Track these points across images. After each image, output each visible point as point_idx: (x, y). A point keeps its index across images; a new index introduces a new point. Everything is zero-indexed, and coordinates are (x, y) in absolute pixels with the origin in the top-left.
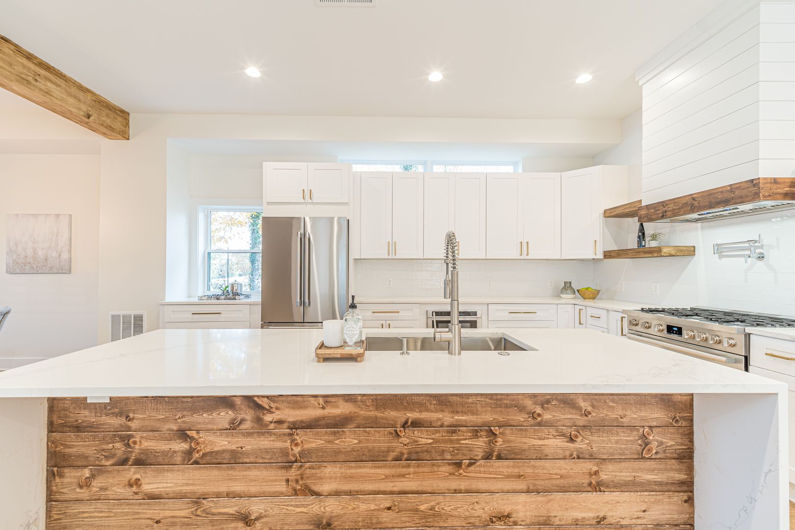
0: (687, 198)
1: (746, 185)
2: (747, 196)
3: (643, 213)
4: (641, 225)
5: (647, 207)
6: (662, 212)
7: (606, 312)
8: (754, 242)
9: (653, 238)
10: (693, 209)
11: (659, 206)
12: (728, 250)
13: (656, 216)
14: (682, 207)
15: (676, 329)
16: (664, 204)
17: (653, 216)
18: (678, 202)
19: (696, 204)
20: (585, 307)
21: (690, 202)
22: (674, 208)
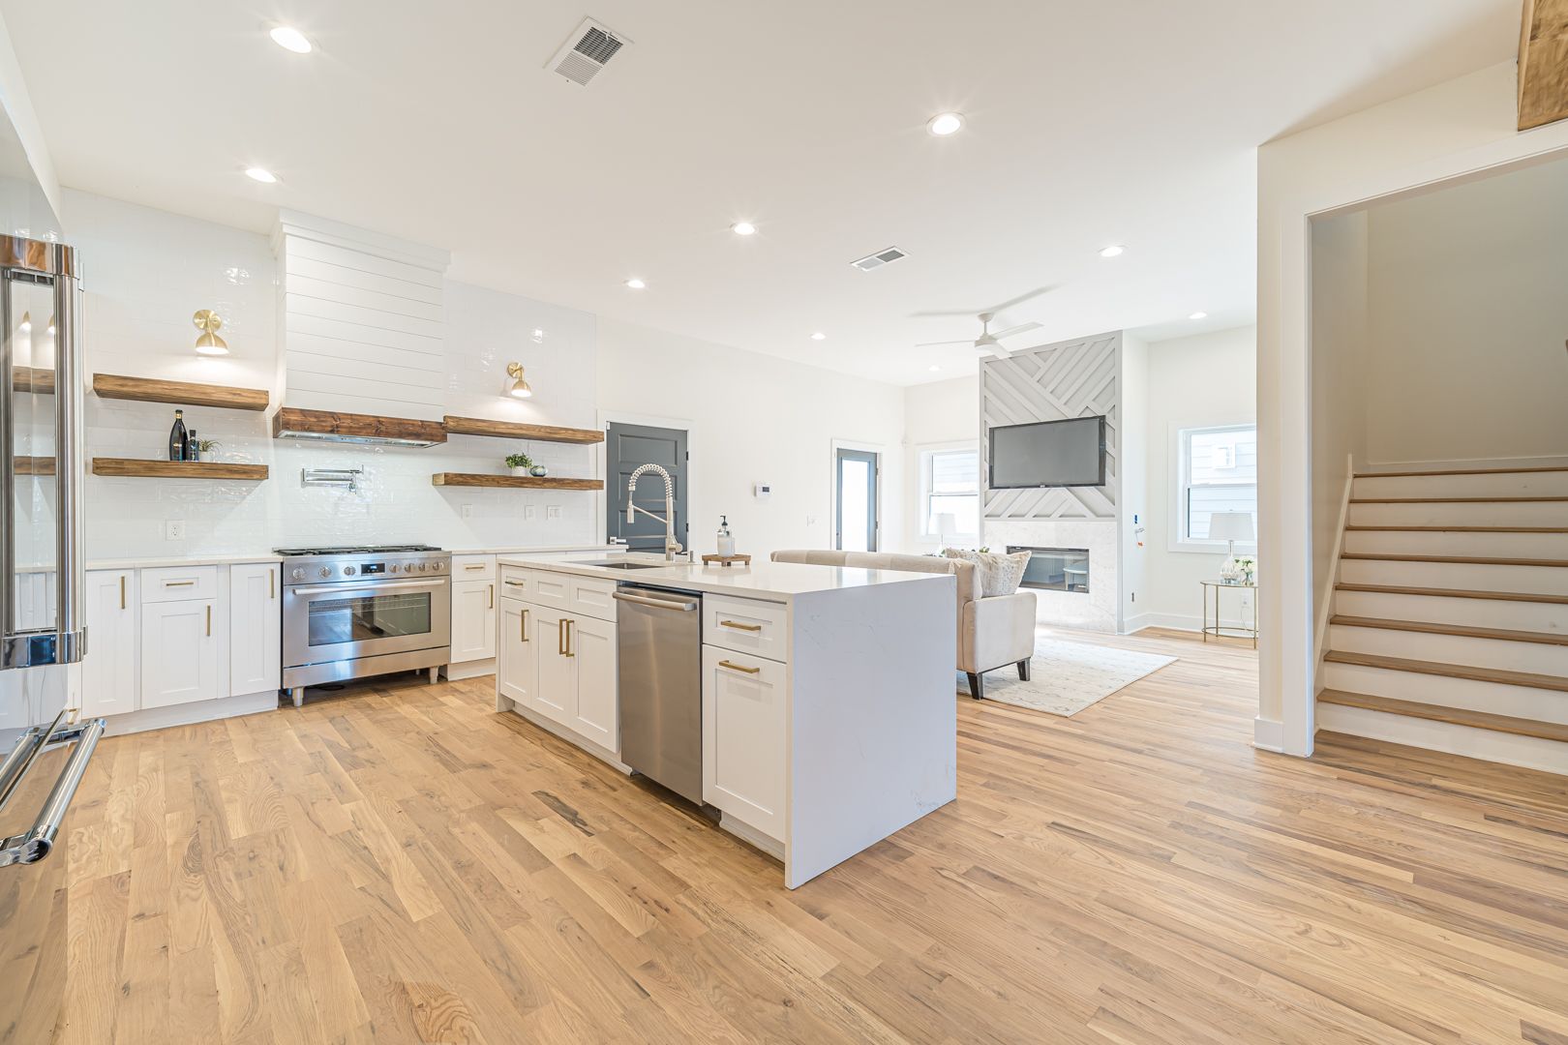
0: (372, 419)
1: (434, 426)
2: (437, 436)
3: (293, 418)
4: (179, 422)
5: (303, 412)
6: (332, 426)
7: (213, 570)
8: (357, 472)
9: (206, 447)
10: (378, 433)
11: (325, 417)
12: (324, 478)
13: (320, 428)
14: (364, 428)
15: (375, 567)
16: (335, 416)
17: (315, 428)
18: (358, 420)
19: (383, 428)
20: (132, 572)
21: (375, 423)
22: (351, 424)
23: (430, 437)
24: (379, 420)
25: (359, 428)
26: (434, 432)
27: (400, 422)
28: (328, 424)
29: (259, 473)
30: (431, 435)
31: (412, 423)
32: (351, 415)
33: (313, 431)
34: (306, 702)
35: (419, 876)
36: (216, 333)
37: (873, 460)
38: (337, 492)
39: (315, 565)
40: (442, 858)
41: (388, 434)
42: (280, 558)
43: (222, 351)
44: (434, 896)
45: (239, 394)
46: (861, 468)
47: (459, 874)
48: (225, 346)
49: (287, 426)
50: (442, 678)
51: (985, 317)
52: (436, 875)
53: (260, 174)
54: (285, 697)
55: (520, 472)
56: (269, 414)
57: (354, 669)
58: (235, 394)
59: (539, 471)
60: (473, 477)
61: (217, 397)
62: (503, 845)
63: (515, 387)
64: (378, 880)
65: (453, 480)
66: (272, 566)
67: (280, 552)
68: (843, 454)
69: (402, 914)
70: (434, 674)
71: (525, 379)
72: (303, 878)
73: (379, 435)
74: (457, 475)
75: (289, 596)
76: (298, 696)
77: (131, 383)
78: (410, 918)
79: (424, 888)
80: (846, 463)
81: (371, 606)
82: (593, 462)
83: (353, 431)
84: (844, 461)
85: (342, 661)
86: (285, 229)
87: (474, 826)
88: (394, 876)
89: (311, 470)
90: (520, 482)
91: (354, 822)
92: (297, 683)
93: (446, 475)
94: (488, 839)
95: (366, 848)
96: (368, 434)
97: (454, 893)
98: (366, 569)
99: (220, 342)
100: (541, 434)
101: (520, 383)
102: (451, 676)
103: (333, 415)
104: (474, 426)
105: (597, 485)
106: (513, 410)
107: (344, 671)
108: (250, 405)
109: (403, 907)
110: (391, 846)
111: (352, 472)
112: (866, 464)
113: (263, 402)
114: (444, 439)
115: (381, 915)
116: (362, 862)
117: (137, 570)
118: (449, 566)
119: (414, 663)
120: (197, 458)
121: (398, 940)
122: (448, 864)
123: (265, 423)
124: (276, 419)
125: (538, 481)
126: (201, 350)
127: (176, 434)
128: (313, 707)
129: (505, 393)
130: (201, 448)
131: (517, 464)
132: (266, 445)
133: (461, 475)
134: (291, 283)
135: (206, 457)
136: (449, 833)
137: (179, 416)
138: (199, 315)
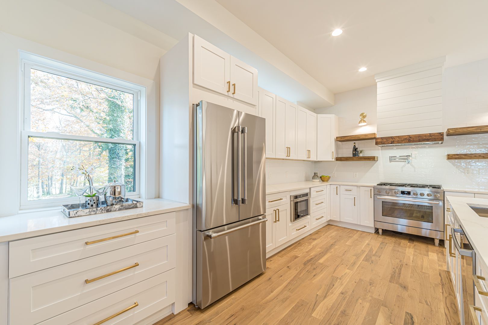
0: (407, 136)
3: (379, 141)
4: (355, 146)
5: (382, 138)
6: (392, 141)
7: (356, 187)
8: (409, 156)
9: (361, 152)
11: (389, 138)
13: (387, 143)
14: (403, 140)
15: (406, 192)
16: (393, 138)
17: (386, 143)
18: (401, 138)
19: (412, 139)
20: (339, 186)
21: (408, 138)
22: (399, 140)
23: (434, 140)
24: (410, 137)
25: (402, 141)
26: (436, 137)
27: (419, 136)
28: (390, 141)
29: (373, 159)
30: (435, 139)
31: (425, 135)
32: (399, 136)
33: (385, 144)
35: (331, 305)
36: (364, 119)
39: (384, 189)
40: (343, 305)
41: (413, 141)
43: (365, 124)
44: (325, 314)
45: (367, 136)
47: (340, 314)
48: (366, 122)
49: (377, 143)
52: (335, 308)
53: (363, 69)
54: (376, 231)
58: (366, 136)
61: (361, 137)
62: (365, 319)
64: (323, 296)
66: (371, 188)
69: (313, 310)
70: (436, 242)
72: (313, 282)
73: (410, 142)
74: (454, 155)
75: (376, 198)
76: (381, 231)
77: (343, 138)
78: (312, 314)
79: (327, 309)
86: (377, 81)
87: (367, 305)
88: (326, 299)
91: (342, 276)
92: (380, 227)
93: (448, 155)
94: (364, 313)
95: (334, 285)
96: (405, 143)
97: (330, 318)
98: (403, 193)
99: (364, 121)
103: (392, 137)
108: (371, 138)
109: (316, 309)
110: (338, 290)
111: (407, 156)
113: (374, 137)
114: (443, 140)
115: (310, 306)
116: (327, 289)
117: (340, 185)
120: (359, 155)
121: (303, 316)
122: (342, 309)
126: (360, 124)
127: (354, 149)
130: (359, 152)
132: (379, 150)
133: (457, 155)
135: (361, 155)
136: (357, 300)
137: (354, 144)
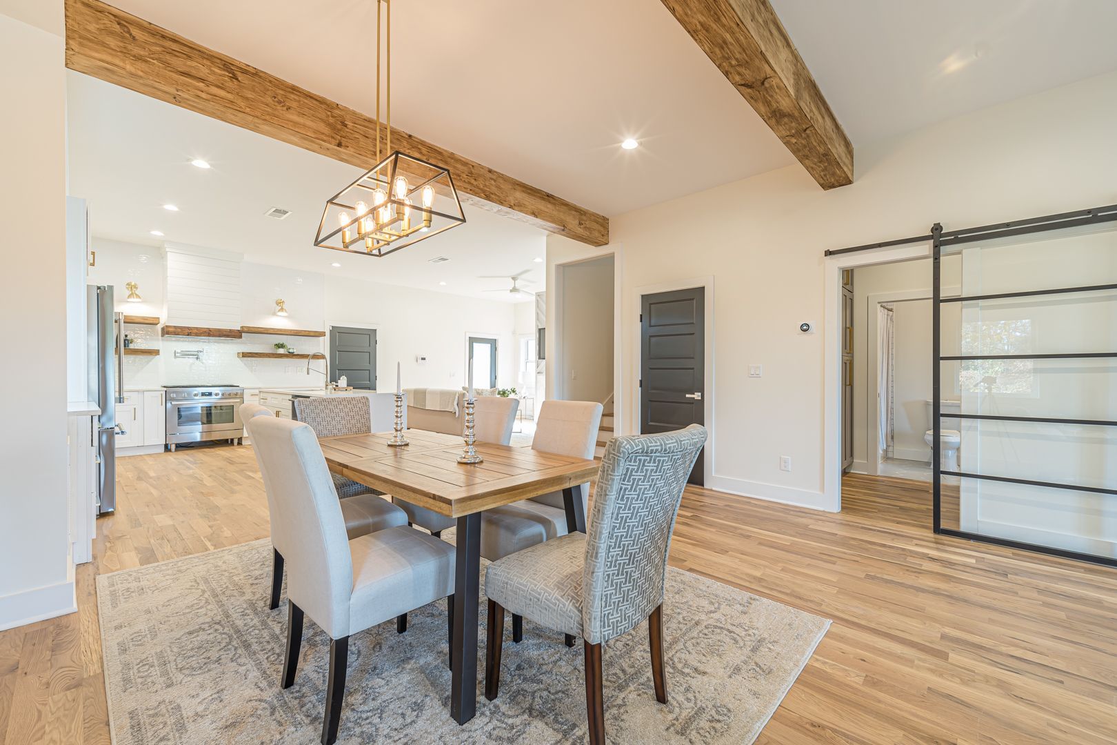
1: (236, 331)
2: (238, 336)
3: (170, 329)
5: (175, 327)
6: (188, 333)
7: (136, 393)
8: (201, 352)
9: (132, 341)
10: (209, 335)
11: (185, 329)
12: (185, 354)
13: (183, 334)
14: (203, 333)
15: (207, 394)
18: (199, 330)
19: (211, 333)
21: (208, 331)
22: (197, 332)
23: (234, 337)
24: (209, 329)
25: (200, 333)
26: (236, 334)
27: (219, 330)
28: (186, 332)
29: (157, 352)
30: (234, 335)
31: (225, 331)
33: (180, 335)
34: (176, 450)
36: (136, 292)
37: (493, 343)
38: (192, 360)
39: (182, 392)
41: (214, 336)
42: (165, 389)
43: (138, 300)
45: (147, 319)
46: (487, 347)
48: (140, 298)
49: (168, 333)
50: (240, 443)
51: (514, 279)
53: (157, 233)
54: (167, 448)
55: (281, 351)
56: (159, 327)
57: (202, 437)
58: (144, 318)
59: (291, 351)
60: (256, 354)
63: (279, 311)
65: (245, 355)
66: (161, 392)
67: (164, 387)
68: (472, 340)
70: (236, 441)
71: (284, 307)
74: (249, 353)
75: (169, 405)
76: (173, 447)
80: (475, 345)
81: (210, 410)
82: (323, 346)
83: (197, 335)
84: (474, 344)
85: (196, 432)
86: (167, 250)
89: (179, 351)
90: (281, 356)
92: (173, 442)
93: (243, 353)
96: (205, 336)
98: (203, 394)
99: (138, 296)
100: (292, 333)
101: (282, 309)
102: (244, 442)
103: (188, 328)
104: (256, 330)
105: (323, 357)
106: (279, 322)
107: (198, 437)
108: (151, 323)
111: (198, 352)
112: (489, 345)
113: (157, 322)
114: (240, 337)
118: (242, 394)
119: (228, 436)
120: (128, 346)
123: (157, 332)
124: (163, 329)
125: (291, 355)
126: (129, 300)
128: (180, 453)
129: (274, 314)
131: (279, 348)
132: (158, 340)
133: (251, 353)
134: (169, 272)
135: (132, 346)
138: (128, 284)
